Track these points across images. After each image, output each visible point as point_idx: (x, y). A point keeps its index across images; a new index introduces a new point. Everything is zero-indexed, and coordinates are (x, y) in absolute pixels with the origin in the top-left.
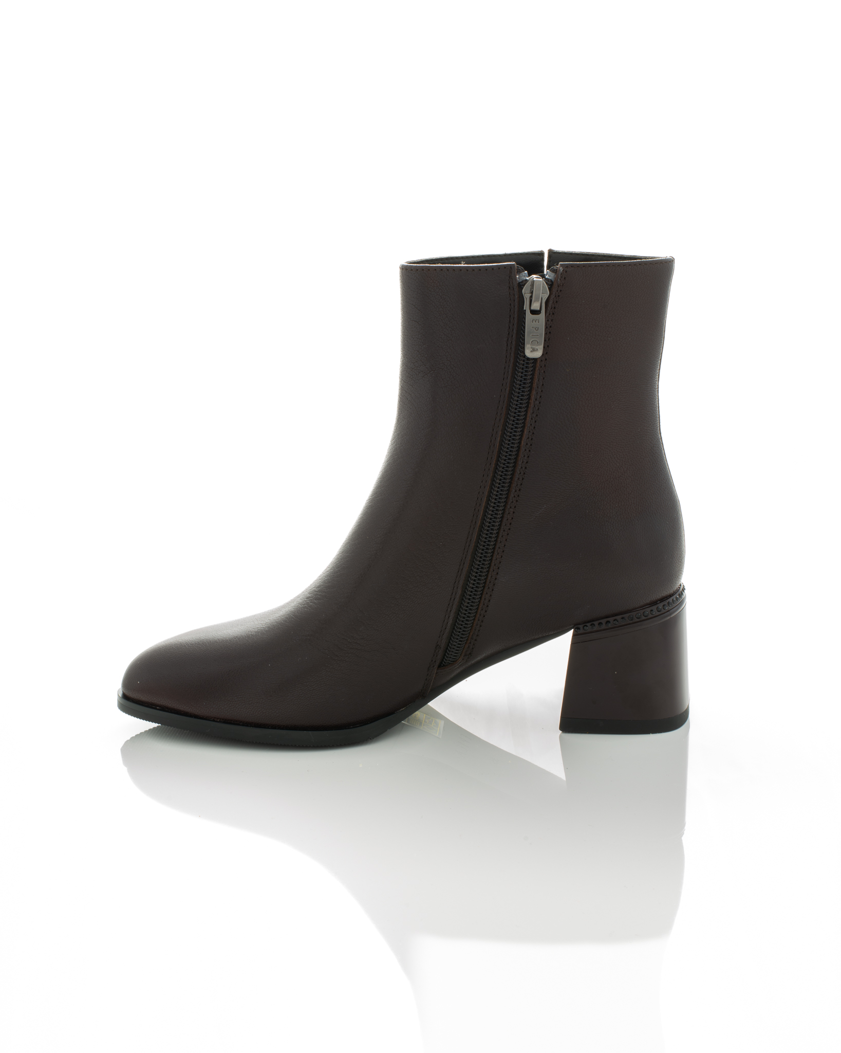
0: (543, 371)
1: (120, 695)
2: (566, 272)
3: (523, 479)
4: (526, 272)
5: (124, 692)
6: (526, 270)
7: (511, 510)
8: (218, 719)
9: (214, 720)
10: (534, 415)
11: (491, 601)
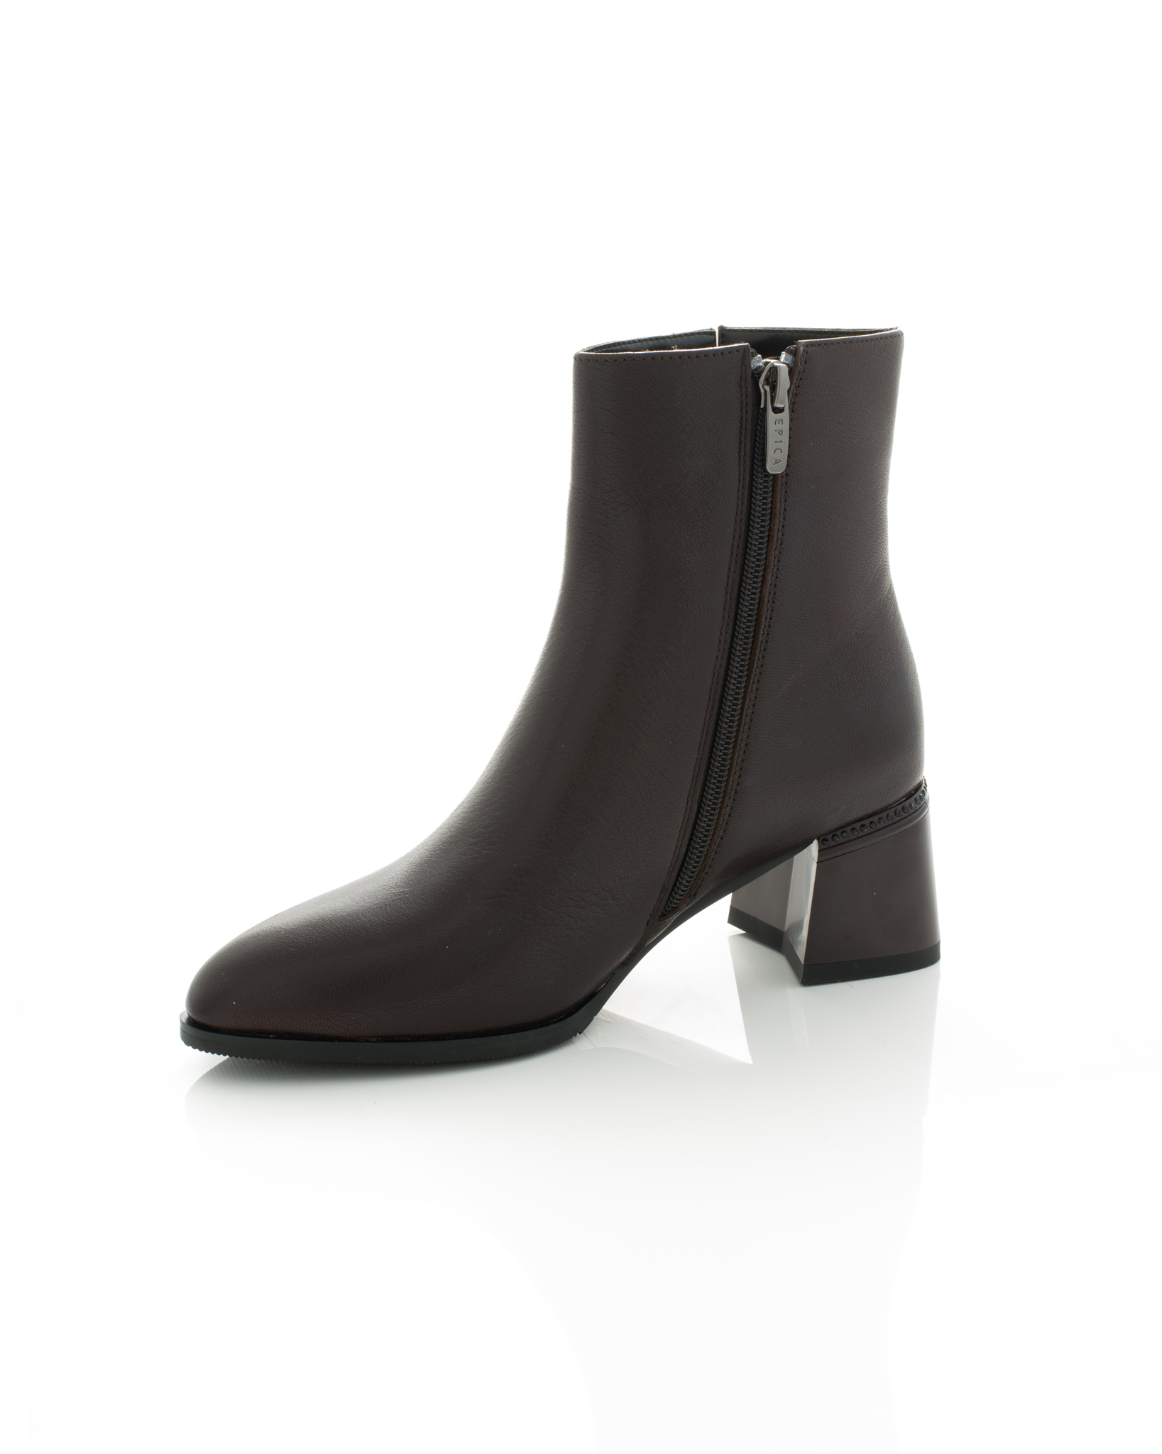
0: (784, 491)
1: (184, 1021)
2: (807, 353)
3: (766, 642)
4: (759, 356)
5: (192, 1016)
6: (759, 354)
7: (755, 686)
8: (374, 1037)
9: (366, 1039)
10: (778, 553)
11: (732, 815)
